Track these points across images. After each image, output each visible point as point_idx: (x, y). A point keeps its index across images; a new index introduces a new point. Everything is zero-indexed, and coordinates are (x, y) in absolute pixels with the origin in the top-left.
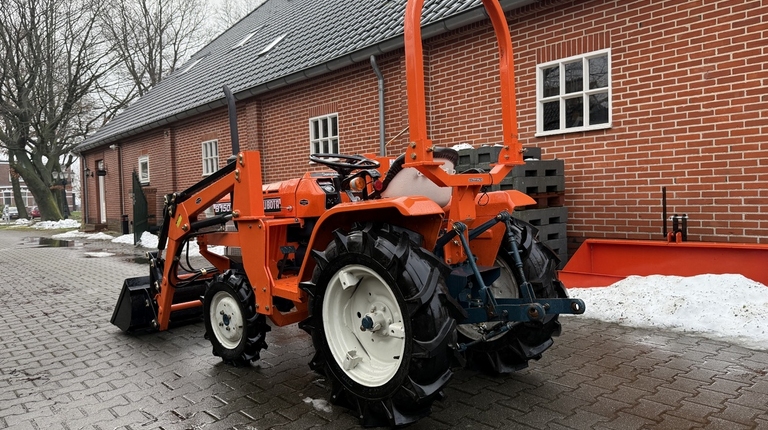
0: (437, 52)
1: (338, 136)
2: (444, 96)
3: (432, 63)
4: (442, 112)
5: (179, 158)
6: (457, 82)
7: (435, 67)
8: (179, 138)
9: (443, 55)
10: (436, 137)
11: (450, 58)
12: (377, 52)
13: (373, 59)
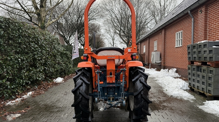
0: (210, 6)
1: (182, 38)
2: (212, 22)
3: (209, 10)
4: (211, 28)
5: (150, 46)
6: (216, 16)
7: (210, 12)
8: (150, 40)
9: (212, 7)
10: (209, 37)
11: (214, 7)
12: (190, 9)
13: (189, 12)
